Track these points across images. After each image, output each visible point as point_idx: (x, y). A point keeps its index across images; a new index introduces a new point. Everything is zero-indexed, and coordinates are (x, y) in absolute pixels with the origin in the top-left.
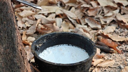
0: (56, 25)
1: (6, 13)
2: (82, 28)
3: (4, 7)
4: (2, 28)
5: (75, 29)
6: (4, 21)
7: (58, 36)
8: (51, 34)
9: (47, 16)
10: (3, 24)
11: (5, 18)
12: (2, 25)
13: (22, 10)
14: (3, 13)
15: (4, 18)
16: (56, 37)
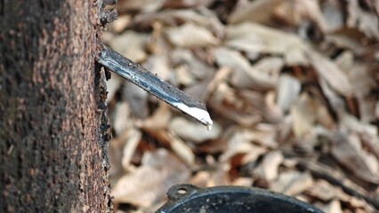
0: (276, 101)
1: (51, 133)
2: (360, 135)
3: (47, 111)
4: (15, 194)
5: (334, 130)
6: (32, 166)
7: (256, 204)
8: (229, 194)
9: (253, 62)
10: (24, 179)
11: (37, 152)
12: (15, 184)
13: (180, 23)
14: (35, 135)
15: (34, 155)
16: (250, 205)
